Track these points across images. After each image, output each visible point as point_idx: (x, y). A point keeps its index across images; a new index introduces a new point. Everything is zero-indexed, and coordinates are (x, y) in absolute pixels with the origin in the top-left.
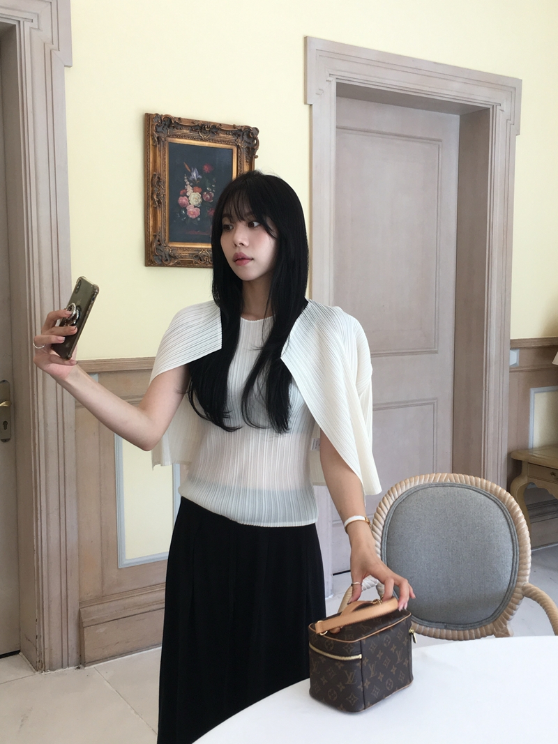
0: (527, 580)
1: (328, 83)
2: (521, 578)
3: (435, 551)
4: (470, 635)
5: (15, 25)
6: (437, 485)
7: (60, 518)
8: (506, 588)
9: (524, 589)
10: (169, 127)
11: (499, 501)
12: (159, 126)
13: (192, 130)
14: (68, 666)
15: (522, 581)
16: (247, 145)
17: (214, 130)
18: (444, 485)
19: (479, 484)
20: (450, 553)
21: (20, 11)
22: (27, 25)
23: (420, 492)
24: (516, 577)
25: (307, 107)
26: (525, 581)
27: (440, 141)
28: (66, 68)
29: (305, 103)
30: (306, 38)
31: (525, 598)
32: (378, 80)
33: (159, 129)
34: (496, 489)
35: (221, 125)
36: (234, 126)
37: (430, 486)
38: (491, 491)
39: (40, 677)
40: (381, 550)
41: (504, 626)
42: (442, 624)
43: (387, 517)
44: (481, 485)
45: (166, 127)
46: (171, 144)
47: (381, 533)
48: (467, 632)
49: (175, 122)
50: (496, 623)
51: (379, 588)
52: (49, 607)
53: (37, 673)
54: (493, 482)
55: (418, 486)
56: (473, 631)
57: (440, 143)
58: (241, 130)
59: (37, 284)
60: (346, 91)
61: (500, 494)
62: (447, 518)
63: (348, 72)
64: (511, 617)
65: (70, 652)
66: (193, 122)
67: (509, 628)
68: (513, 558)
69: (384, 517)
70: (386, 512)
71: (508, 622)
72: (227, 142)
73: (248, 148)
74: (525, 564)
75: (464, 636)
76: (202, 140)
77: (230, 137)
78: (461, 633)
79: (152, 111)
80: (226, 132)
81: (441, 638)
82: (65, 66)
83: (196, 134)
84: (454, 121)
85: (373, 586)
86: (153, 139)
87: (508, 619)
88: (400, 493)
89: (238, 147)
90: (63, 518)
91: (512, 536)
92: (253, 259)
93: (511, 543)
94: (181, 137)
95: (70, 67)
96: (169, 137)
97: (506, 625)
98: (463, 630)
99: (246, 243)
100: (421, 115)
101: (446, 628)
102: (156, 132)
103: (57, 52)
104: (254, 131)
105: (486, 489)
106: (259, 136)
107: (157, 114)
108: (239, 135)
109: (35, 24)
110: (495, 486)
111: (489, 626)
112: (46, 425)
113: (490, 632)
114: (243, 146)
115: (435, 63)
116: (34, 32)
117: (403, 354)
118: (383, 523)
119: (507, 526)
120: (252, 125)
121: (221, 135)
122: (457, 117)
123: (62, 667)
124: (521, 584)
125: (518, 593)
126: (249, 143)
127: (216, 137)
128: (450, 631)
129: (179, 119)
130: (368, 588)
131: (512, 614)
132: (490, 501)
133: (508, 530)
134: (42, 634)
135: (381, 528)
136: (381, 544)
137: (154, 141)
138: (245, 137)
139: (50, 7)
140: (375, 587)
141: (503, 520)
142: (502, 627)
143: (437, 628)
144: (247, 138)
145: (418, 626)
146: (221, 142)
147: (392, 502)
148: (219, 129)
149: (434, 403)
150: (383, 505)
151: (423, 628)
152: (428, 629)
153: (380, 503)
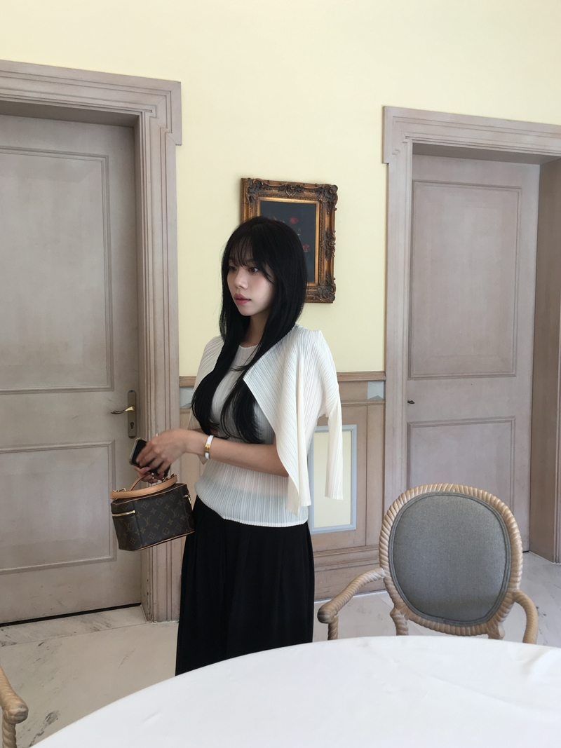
0: (518, 586)
1: (403, 144)
2: (511, 584)
3: (435, 553)
4: (466, 630)
5: (138, 116)
6: (443, 494)
8: (498, 592)
9: (514, 594)
10: (260, 188)
11: (497, 512)
12: (251, 188)
13: (280, 190)
14: (172, 619)
15: (513, 587)
16: (328, 200)
17: (299, 189)
18: (449, 494)
19: (481, 496)
20: (449, 556)
21: (142, 104)
22: (147, 116)
23: (426, 500)
24: (508, 583)
25: (385, 165)
26: (516, 587)
27: (520, 188)
28: (177, 146)
29: (383, 162)
30: (384, 108)
31: (515, 604)
32: (452, 139)
33: (251, 191)
34: (495, 501)
35: (304, 184)
36: (316, 185)
37: (437, 494)
38: (490, 502)
39: (149, 626)
40: (389, 547)
41: (495, 625)
42: (441, 619)
43: (395, 519)
44: (482, 496)
45: (258, 188)
46: (264, 204)
47: (389, 533)
48: (464, 628)
49: (264, 184)
50: (489, 622)
51: (386, 581)
52: (157, 571)
53: (148, 622)
54: (489, 492)
55: (426, 494)
56: (469, 628)
57: (519, 190)
58: (322, 188)
59: (152, 316)
60: (421, 150)
61: (498, 506)
62: (448, 524)
63: (423, 134)
64: (502, 619)
66: (280, 183)
67: (500, 630)
68: (506, 565)
69: (393, 519)
70: (395, 514)
71: (499, 623)
72: (310, 199)
73: (329, 202)
74: (516, 571)
75: (456, 631)
76: (288, 197)
77: (313, 194)
78: (459, 628)
79: (246, 176)
80: (310, 190)
81: (440, 631)
83: (283, 193)
84: (534, 170)
85: (380, 579)
86: (246, 198)
87: (499, 620)
88: (409, 498)
89: (320, 202)
91: (505, 545)
92: (250, 300)
93: (504, 551)
94: (271, 196)
95: (181, 145)
96: (261, 196)
97: (497, 626)
98: (461, 627)
100: (500, 166)
101: (445, 622)
102: (249, 192)
103: (170, 134)
104: (334, 189)
105: (487, 500)
106: (338, 193)
107: (249, 179)
108: (321, 192)
109: (154, 114)
110: (495, 498)
111: (483, 625)
112: (156, 426)
113: (484, 631)
114: (325, 201)
115: (508, 120)
116: (153, 120)
117: (480, 376)
118: (392, 524)
119: (502, 535)
120: (332, 183)
121: (306, 193)
122: (539, 166)
123: (167, 620)
124: (513, 590)
125: (509, 598)
126: (330, 198)
127: (301, 194)
128: (449, 626)
129: (268, 181)
131: (503, 617)
132: (489, 511)
133: (502, 539)
134: (151, 592)
135: (390, 528)
136: (389, 542)
137: (247, 201)
138: (326, 194)
139: (165, 99)
140: (382, 581)
141: (499, 530)
142: (494, 628)
143: (437, 622)
144: (328, 194)
145: (420, 618)
146: (305, 198)
147: (401, 506)
148: (303, 188)
149: (511, 421)
150: (392, 508)
151: (424, 621)
152: (429, 622)
153: (390, 507)
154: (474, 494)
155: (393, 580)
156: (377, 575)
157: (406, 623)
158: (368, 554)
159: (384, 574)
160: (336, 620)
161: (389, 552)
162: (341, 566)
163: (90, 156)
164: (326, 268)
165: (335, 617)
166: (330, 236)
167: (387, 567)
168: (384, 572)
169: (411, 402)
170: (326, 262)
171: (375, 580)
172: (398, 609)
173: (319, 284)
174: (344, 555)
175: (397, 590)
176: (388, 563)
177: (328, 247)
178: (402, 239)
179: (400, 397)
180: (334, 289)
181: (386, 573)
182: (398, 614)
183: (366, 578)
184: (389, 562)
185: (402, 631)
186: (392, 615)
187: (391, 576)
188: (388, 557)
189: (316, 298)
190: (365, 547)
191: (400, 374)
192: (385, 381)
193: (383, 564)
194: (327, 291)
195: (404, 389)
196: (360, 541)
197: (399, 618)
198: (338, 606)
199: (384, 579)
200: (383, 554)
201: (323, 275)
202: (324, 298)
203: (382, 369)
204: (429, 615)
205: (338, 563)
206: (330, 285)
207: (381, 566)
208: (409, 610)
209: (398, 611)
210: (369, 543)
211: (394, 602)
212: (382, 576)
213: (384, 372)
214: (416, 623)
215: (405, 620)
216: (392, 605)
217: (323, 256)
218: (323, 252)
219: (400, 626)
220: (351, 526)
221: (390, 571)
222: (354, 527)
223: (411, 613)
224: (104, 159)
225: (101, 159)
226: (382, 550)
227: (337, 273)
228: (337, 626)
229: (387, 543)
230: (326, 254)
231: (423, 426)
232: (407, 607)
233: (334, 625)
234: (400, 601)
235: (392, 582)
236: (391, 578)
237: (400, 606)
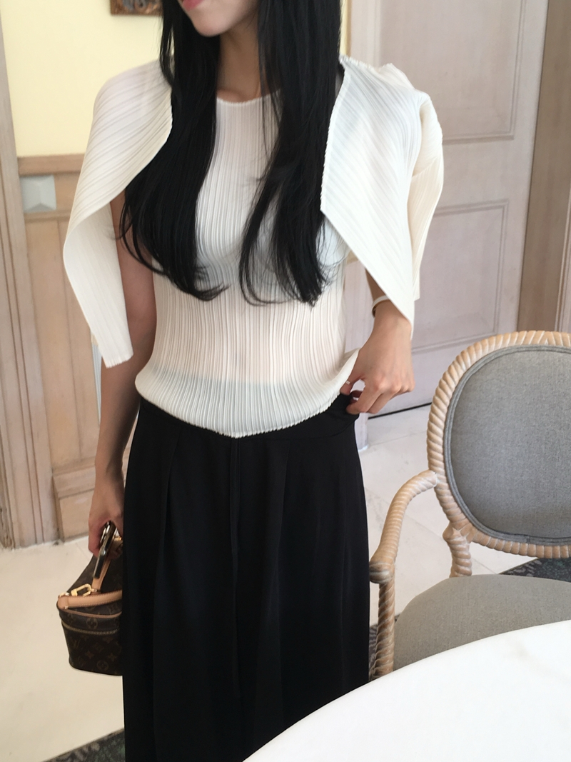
3: (520, 444)
6: (529, 349)
14: (43, 541)
18: (538, 349)
20: (543, 446)
23: (503, 359)
37: (519, 350)
39: (9, 555)
40: (444, 439)
42: (523, 537)
43: (454, 394)
47: (444, 417)
48: (558, 548)
51: (438, 490)
52: (13, 475)
53: (6, 550)
55: (501, 350)
62: (542, 397)
65: (44, 526)
69: (450, 394)
70: (453, 386)
75: (545, 553)
85: (430, 488)
88: (475, 359)
98: (553, 546)
101: (528, 541)
118: (448, 402)
123: (36, 542)
128: (535, 546)
130: (424, 491)
134: (7, 507)
135: (446, 409)
136: (444, 431)
140: (433, 489)
143: (516, 542)
145: (489, 538)
147: (461, 373)
150: (448, 377)
151: (496, 541)
152: (504, 542)
153: (444, 375)
155: (450, 488)
156: (427, 483)
157: (468, 547)
159: (438, 481)
161: (443, 447)
167: (442, 470)
168: (438, 477)
172: (456, 528)
175: (456, 501)
176: (442, 464)
181: (439, 478)
182: (458, 537)
184: (444, 462)
186: (448, 538)
187: (448, 482)
188: (443, 454)
193: (436, 465)
197: (460, 543)
199: (436, 487)
200: (435, 450)
204: (505, 533)
207: (431, 469)
208: (474, 529)
209: (455, 531)
211: (449, 519)
212: (433, 483)
214: (484, 545)
215: (467, 544)
216: (446, 523)
219: (460, 553)
221: (446, 475)
223: (477, 533)
226: (433, 444)
232: (470, 524)
234: (460, 516)
235: (449, 491)
236: (446, 485)
237: (460, 525)
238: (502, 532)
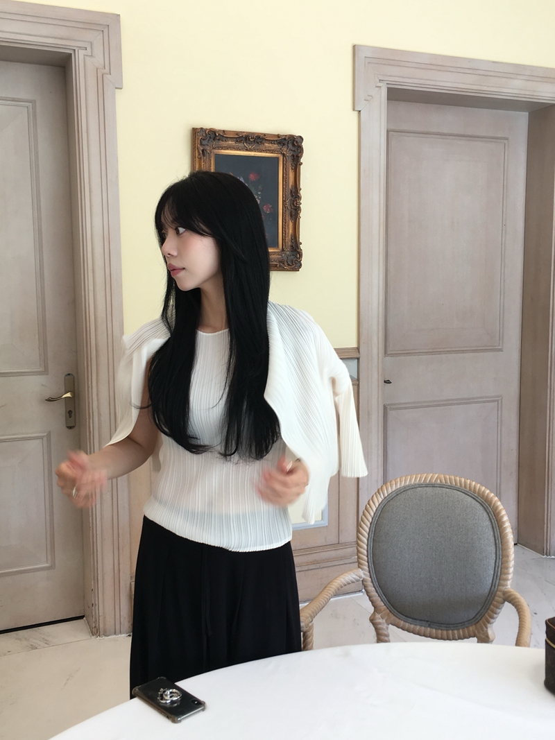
0: (510, 585)
1: (377, 88)
2: (502, 582)
3: (419, 551)
4: (453, 635)
5: (71, 54)
6: (427, 486)
7: (112, 499)
8: (487, 591)
9: (504, 593)
10: (214, 140)
11: (486, 504)
12: (204, 139)
13: (237, 141)
14: (121, 633)
15: (503, 586)
16: (292, 153)
17: (259, 140)
18: (433, 486)
19: (468, 486)
20: (434, 554)
21: (75, 40)
22: (81, 53)
23: (409, 492)
24: (498, 581)
25: (356, 113)
26: (507, 585)
27: (507, 139)
28: (117, 90)
29: (354, 110)
30: (354, 47)
31: (506, 602)
32: (431, 83)
33: (204, 142)
34: (484, 492)
35: (265, 135)
36: (278, 136)
37: (420, 486)
38: (479, 493)
39: (95, 640)
40: (367, 546)
41: (485, 629)
42: (425, 623)
43: (374, 514)
44: (470, 487)
45: (212, 140)
46: (218, 157)
47: (368, 530)
48: (450, 632)
49: (219, 135)
50: (478, 625)
51: (364, 582)
52: (103, 579)
53: (93, 637)
54: (477, 482)
55: (408, 486)
56: (456, 632)
57: (506, 142)
58: (285, 139)
59: (91, 288)
60: (397, 95)
61: (487, 497)
62: (433, 518)
63: (399, 77)
64: (492, 621)
65: (122, 620)
66: (237, 133)
67: (490, 632)
68: (496, 562)
69: (372, 514)
70: (375, 509)
71: (489, 625)
72: (272, 151)
73: (293, 156)
74: (507, 568)
75: (442, 635)
76: (247, 150)
77: (276, 146)
78: (445, 632)
79: (198, 126)
80: (271, 142)
81: (425, 636)
82: (116, 88)
83: (240, 145)
84: (523, 119)
85: (358, 581)
86: (198, 151)
87: (489, 622)
88: (390, 491)
89: (284, 155)
90: (115, 499)
91: (495, 540)
92: (184, 269)
93: (494, 546)
94: (227, 148)
95: (121, 89)
96: (214, 149)
97: (487, 628)
98: (447, 630)
99: (175, 253)
100: (485, 113)
101: (429, 626)
102: (201, 144)
103: (109, 76)
104: (299, 140)
105: (474, 492)
106: (304, 144)
107: (202, 128)
108: (284, 144)
109: (89, 52)
110: (483, 488)
111: (471, 628)
112: (99, 415)
113: (472, 634)
114: (289, 154)
115: (493, 62)
116: (87, 58)
117: (463, 352)
118: (371, 520)
119: (491, 529)
120: (297, 134)
121: (267, 145)
122: (528, 113)
123: (115, 634)
124: (503, 588)
125: (500, 597)
126: (294, 151)
127: (261, 147)
128: (434, 630)
129: (224, 131)
131: (493, 618)
132: (477, 503)
133: (492, 533)
134: (97, 603)
135: (369, 525)
136: (368, 540)
137: (199, 154)
138: (290, 145)
139: (102, 35)
140: (360, 583)
141: (488, 523)
142: (483, 631)
143: (421, 626)
144: (292, 146)
145: (402, 622)
146: (266, 151)
147: (380, 500)
148: (263, 139)
149: (498, 400)
150: (371, 502)
151: (407, 625)
152: (412, 626)
153: (369, 501)
154: (461, 484)
155: (372, 582)
156: (355, 576)
157: (387, 628)
158: (340, 553)
159: (363, 576)
160: (311, 628)
161: (367, 551)
162: (311, 567)
163: (14, 100)
164: (291, 231)
165: (310, 624)
166: (294, 195)
167: (366, 568)
168: (363, 573)
169: (387, 382)
170: (291, 224)
171: (353, 582)
172: (379, 613)
173: (283, 250)
174: (315, 555)
175: (377, 592)
176: (367, 564)
177: (293, 207)
178: (376, 198)
179: (375, 376)
180: (301, 256)
181: (364, 574)
182: (379, 619)
183: (343, 580)
184: (368, 562)
185: (382, 637)
186: (372, 620)
187: (371, 577)
188: (367, 556)
189: (280, 266)
190: (338, 545)
191: (375, 351)
192: (358, 359)
193: (362, 564)
194: (292, 257)
195: (380, 367)
196: (332, 539)
197: (380, 623)
198: (313, 612)
199: (362, 581)
200: (361, 553)
201: (288, 238)
202: (289, 265)
203: (355, 345)
204: (413, 619)
205: (308, 564)
206: (296, 250)
207: (359, 567)
208: (391, 614)
209: (378, 616)
210: (342, 540)
211: (373, 606)
212: (360, 577)
213: (358, 349)
214: (398, 628)
215: (386, 625)
216: (372, 609)
217: (288, 218)
218: (288, 213)
219: (381, 631)
220: (322, 522)
221: (369, 572)
222: (325, 523)
223: (393, 617)
224: (31, 104)
225: (27, 104)
226: (360, 549)
227: (303, 238)
228: (312, 634)
229: (366, 541)
230: (291, 216)
231: (400, 409)
232: (388, 611)
233: (309, 633)
234: (380, 604)
235: (371, 584)
236: (370, 579)
237: (380, 610)
238: (410, 618)
